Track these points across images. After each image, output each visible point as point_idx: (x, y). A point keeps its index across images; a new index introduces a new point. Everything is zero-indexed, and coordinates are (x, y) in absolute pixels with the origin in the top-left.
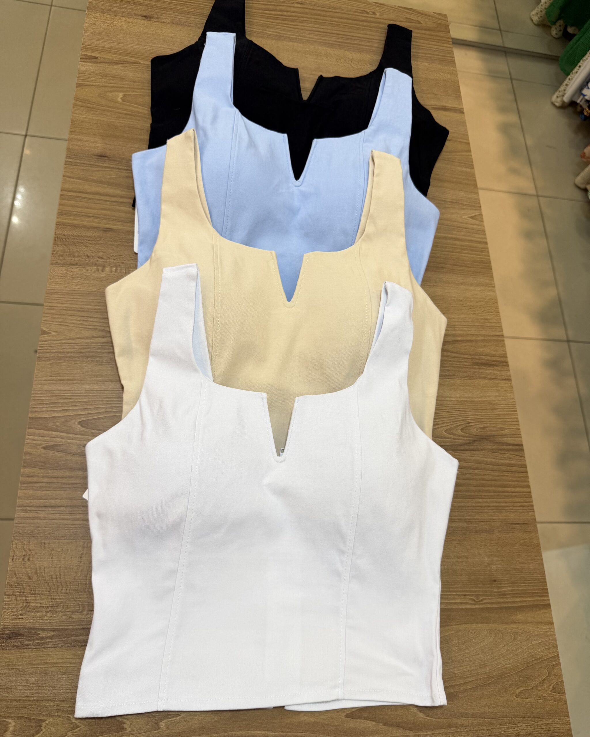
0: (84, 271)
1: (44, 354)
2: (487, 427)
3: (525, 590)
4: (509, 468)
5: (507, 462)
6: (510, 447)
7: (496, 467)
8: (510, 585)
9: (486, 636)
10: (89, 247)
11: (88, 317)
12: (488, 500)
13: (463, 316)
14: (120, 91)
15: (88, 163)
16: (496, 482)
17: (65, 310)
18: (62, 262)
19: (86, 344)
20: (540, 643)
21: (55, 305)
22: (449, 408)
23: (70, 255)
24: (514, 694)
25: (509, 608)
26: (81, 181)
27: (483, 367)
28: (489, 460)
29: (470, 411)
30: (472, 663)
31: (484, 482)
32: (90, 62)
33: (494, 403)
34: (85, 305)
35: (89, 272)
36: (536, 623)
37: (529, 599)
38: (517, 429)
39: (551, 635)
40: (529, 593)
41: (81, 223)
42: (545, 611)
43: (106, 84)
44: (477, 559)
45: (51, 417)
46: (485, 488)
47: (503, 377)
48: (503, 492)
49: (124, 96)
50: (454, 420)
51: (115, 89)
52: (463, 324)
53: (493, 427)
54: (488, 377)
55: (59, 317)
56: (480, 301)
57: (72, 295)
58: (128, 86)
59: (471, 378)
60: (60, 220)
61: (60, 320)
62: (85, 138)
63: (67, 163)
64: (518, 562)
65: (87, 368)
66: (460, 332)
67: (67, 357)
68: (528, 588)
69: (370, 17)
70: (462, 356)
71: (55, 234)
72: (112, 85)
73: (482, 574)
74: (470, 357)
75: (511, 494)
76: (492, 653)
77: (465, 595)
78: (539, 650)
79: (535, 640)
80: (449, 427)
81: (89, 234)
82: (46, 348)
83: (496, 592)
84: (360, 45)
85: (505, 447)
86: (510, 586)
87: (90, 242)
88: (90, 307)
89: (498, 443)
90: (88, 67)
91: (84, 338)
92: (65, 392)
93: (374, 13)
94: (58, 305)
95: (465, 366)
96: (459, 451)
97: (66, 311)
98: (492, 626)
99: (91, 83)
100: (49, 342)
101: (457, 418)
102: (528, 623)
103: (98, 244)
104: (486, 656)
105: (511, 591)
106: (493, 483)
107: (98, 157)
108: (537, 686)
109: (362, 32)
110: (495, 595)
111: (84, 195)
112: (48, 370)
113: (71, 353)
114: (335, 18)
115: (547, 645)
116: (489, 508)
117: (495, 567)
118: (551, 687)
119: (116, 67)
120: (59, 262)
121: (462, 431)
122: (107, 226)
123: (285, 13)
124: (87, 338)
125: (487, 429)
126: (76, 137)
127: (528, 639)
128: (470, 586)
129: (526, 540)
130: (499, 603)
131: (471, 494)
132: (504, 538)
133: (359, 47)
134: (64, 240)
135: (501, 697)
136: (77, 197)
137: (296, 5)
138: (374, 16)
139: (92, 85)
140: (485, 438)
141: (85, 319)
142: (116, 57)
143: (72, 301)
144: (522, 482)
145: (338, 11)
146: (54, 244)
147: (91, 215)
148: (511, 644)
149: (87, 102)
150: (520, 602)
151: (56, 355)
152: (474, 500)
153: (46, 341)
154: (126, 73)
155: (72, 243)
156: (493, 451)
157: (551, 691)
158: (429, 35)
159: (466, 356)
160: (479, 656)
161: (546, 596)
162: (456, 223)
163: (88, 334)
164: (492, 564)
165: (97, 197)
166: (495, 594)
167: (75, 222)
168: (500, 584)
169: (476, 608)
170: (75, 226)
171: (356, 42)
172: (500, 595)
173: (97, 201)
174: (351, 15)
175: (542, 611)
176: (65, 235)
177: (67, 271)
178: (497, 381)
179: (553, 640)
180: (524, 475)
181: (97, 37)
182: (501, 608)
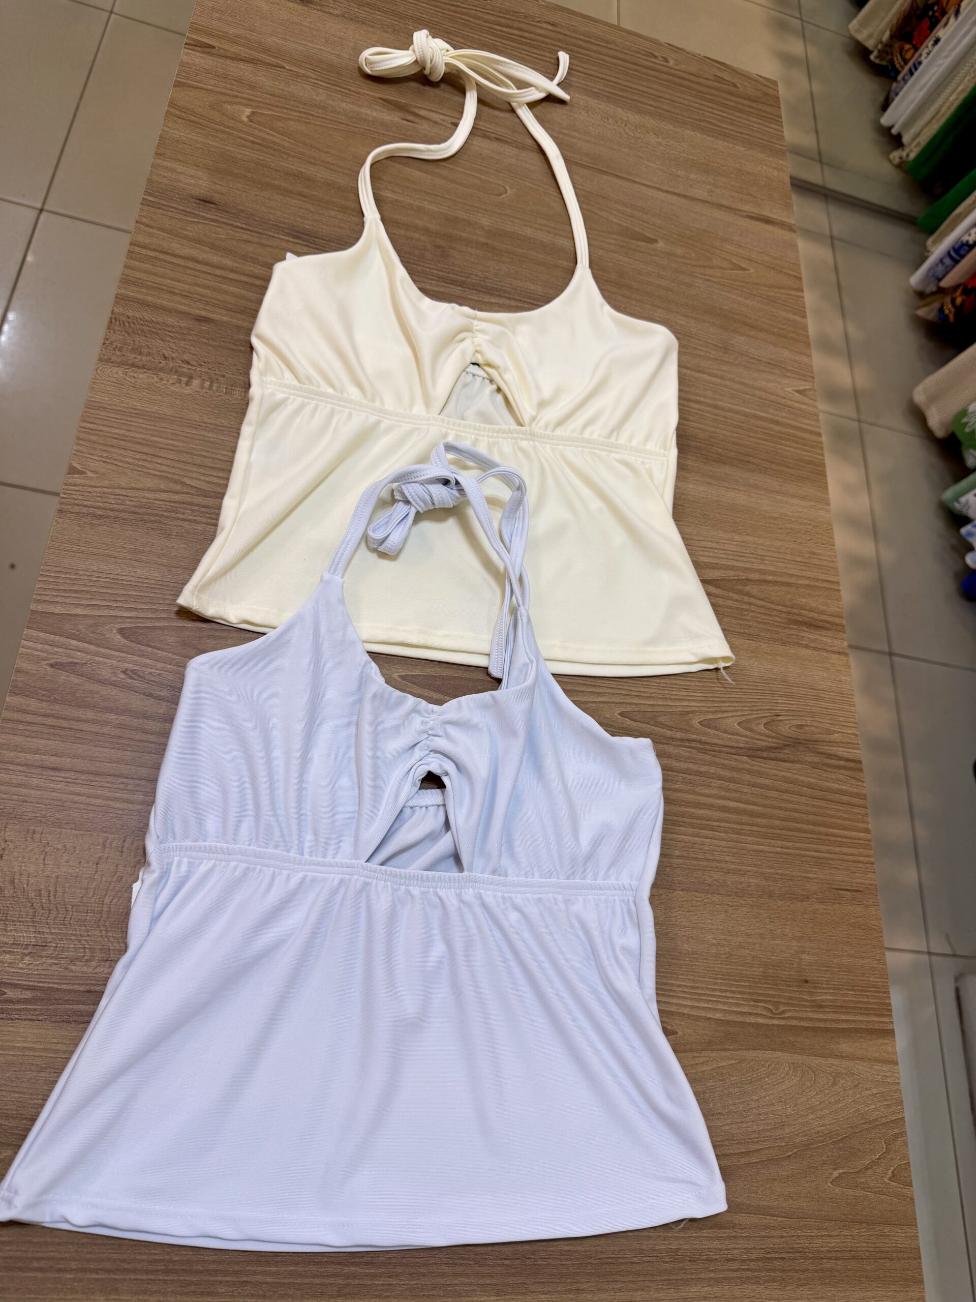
0: (156, 379)
1: (70, 507)
2: (806, 726)
3: (854, 1002)
4: (838, 797)
5: (836, 786)
6: (842, 763)
7: (817, 793)
8: (831, 991)
9: (788, 1074)
10: (169, 341)
11: (154, 455)
12: (802, 845)
13: (778, 543)
14: (247, 106)
15: (181, 208)
16: (815, 817)
17: (116, 439)
18: (119, 360)
19: (145, 500)
20: (873, 1095)
21: (100, 428)
22: (747, 687)
23: (133, 350)
24: (829, 1178)
25: (827, 1030)
26: (166, 234)
27: (805, 628)
28: (807, 779)
29: (780, 696)
30: (762, 1118)
31: (797, 815)
32: (199, 52)
33: (819, 687)
34: (152, 435)
35: (165, 382)
36: (869, 1059)
37: (860, 1018)
38: (854, 734)
39: (893, 1083)
40: (861, 1008)
41: (160, 301)
42: (885, 1041)
43: (223, 91)
44: (778, 942)
45: (70, 615)
46: (798, 825)
47: (835, 649)
48: (827, 835)
49: (253, 113)
50: (754, 708)
51: (239, 100)
52: (776, 555)
53: (817, 727)
54: (812, 645)
55: (105, 448)
56: (805, 524)
57: (131, 416)
58: (261, 100)
59: (784, 643)
60: (123, 291)
61: (105, 454)
62: (179, 168)
63: (144, 202)
64: (845, 954)
65: (143, 540)
66: (771, 568)
67: (109, 517)
68: (860, 999)
69: (659, 64)
70: (773, 606)
71: (112, 313)
72: (235, 93)
73: (786, 967)
74: (784, 609)
75: (839, 839)
76: (796, 1105)
77: (756, 1001)
78: (873, 1107)
79: (866, 1089)
80: (744, 718)
81: (170, 320)
82: (75, 497)
83: (807, 1001)
84: (640, 102)
85: (834, 762)
86: (830, 994)
87: (171, 334)
88: (160, 440)
89: (822, 753)
90: (197, 58)
91: (143, 490)
92: (100, 575)
93: (666, 60)
94: (104, 429)
95: (776, 624)
96: (759, 760)
97: (117, 441)
98: (797, 1058)
99: (200, 85)
100: (81, 488)
101: (759, 704)
102: (858, 1058)
103: (185, 340)
104: (786, 1109)
105: (832, 1001)
106: (811, 817)
107: (198, 201)
108: (867, 1168)
109: (645, 84)
110: (805, 1006)
111: (168, 258)
112: (74, 534)
113: (118, 511)
114: (604, 55)
115: (886, 1100)
116: (804, 859)
117: (807, 957)
118: (890, 1172)
119: (243, 67)
120: (114, 358)
121: (765, 728)
122: (203, 313)
123: (526, 35)
124: (148, 490)
125: (806, 728)
126: (165, 163)
127: (856, 1086)
128: (765, 986)
129: (861, 919)
130: (811, 1019)
131: (775, 831)
132: (825, 911)
133: (640, 105)
134: (127, 324)
135: (807, 1181)
136: (156, 258)
137: (545, 25)
138: (665, 63)
139: (201, 88)
140: (803, 744)
141: (149, 459)
142: (244, 52)
143: (130, 425)
144: (858, 822)
145: (609, 46)
146: (109, 328)
147: (177, 291)
148: (827, 1091)
149: (189, 112)
150: (846, 1021)
151: (91, 510)
152: (780, 843)
153: (76, 485)
154: (261, 79)
155: (139, 332)
156: (814, 766)
157: (890, 1179)
158: (749, 107)
159: (780, 608)
160: (774, 1108)
161: (888, 1015)
162: (775, 397)
163: (149, 483)
164: (803, 952)
165: (190, 264)
166: (805, 1003)
167: (150, 298)
168: (815, 988)
169: (773, 1025)
170: (148, 306)
171: (635, 98)
172: (813, 1006)
173: (189, 271)
174: (631, 55)
175: (881, 1041)
176: (128, 317)
177: (126, 375)
178: (825, 654)
179: (895, 1091)
180: (862, 811)
181: (216, 15)
182: (814, 1029)
